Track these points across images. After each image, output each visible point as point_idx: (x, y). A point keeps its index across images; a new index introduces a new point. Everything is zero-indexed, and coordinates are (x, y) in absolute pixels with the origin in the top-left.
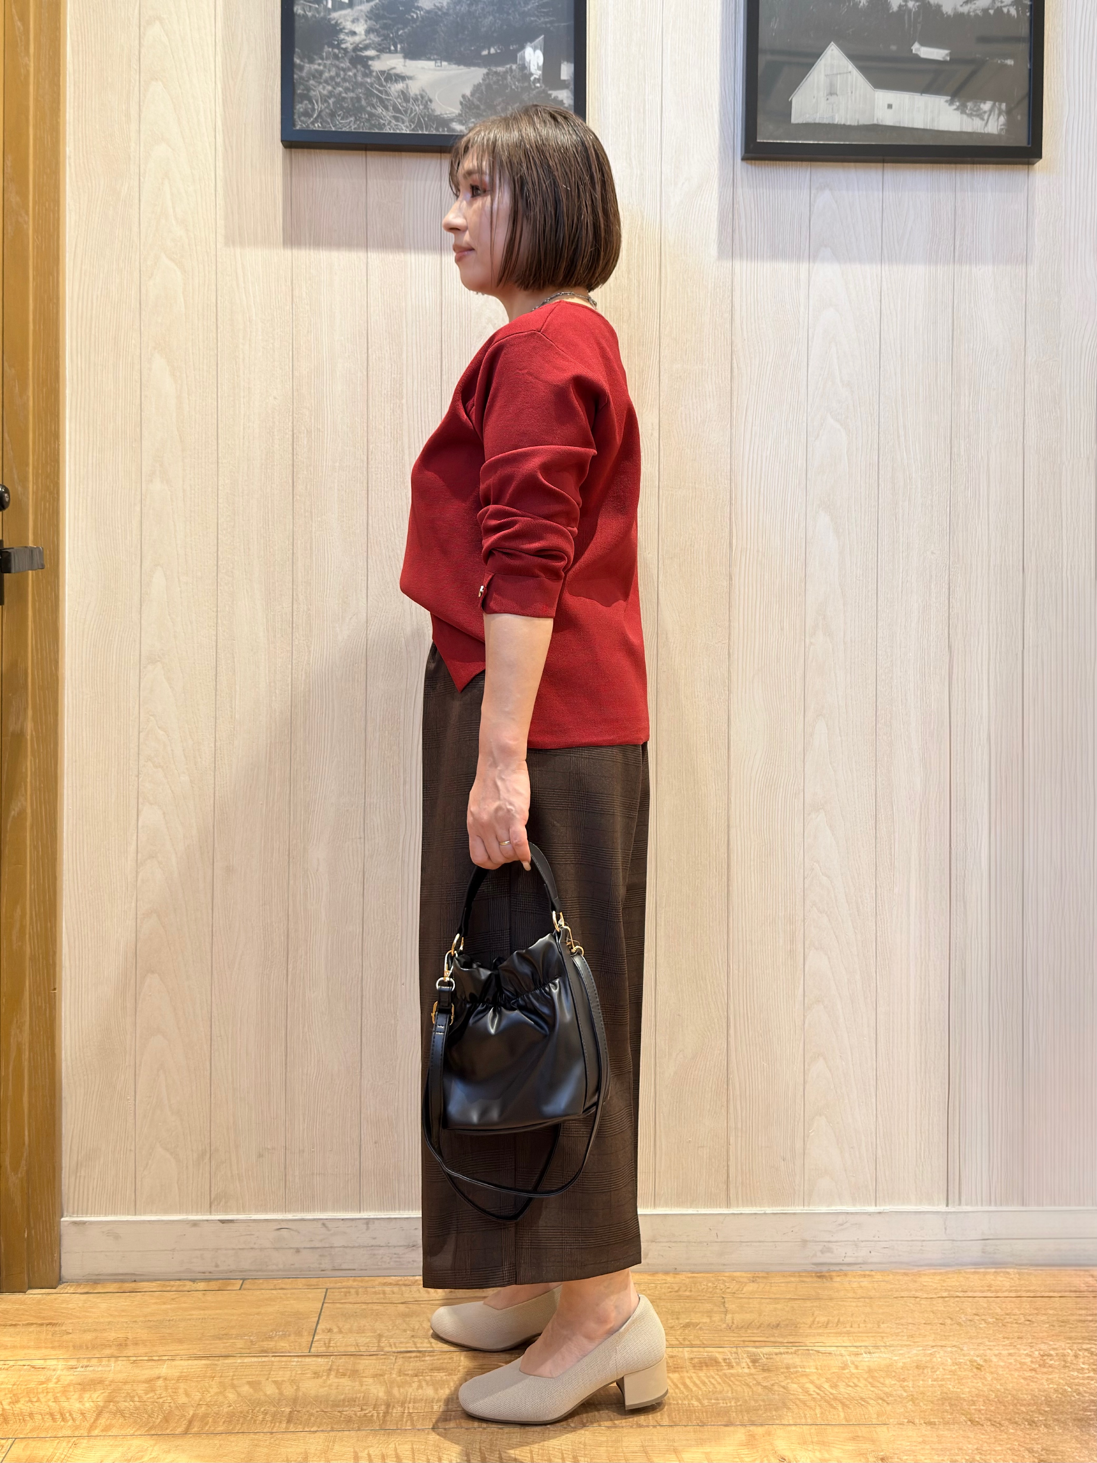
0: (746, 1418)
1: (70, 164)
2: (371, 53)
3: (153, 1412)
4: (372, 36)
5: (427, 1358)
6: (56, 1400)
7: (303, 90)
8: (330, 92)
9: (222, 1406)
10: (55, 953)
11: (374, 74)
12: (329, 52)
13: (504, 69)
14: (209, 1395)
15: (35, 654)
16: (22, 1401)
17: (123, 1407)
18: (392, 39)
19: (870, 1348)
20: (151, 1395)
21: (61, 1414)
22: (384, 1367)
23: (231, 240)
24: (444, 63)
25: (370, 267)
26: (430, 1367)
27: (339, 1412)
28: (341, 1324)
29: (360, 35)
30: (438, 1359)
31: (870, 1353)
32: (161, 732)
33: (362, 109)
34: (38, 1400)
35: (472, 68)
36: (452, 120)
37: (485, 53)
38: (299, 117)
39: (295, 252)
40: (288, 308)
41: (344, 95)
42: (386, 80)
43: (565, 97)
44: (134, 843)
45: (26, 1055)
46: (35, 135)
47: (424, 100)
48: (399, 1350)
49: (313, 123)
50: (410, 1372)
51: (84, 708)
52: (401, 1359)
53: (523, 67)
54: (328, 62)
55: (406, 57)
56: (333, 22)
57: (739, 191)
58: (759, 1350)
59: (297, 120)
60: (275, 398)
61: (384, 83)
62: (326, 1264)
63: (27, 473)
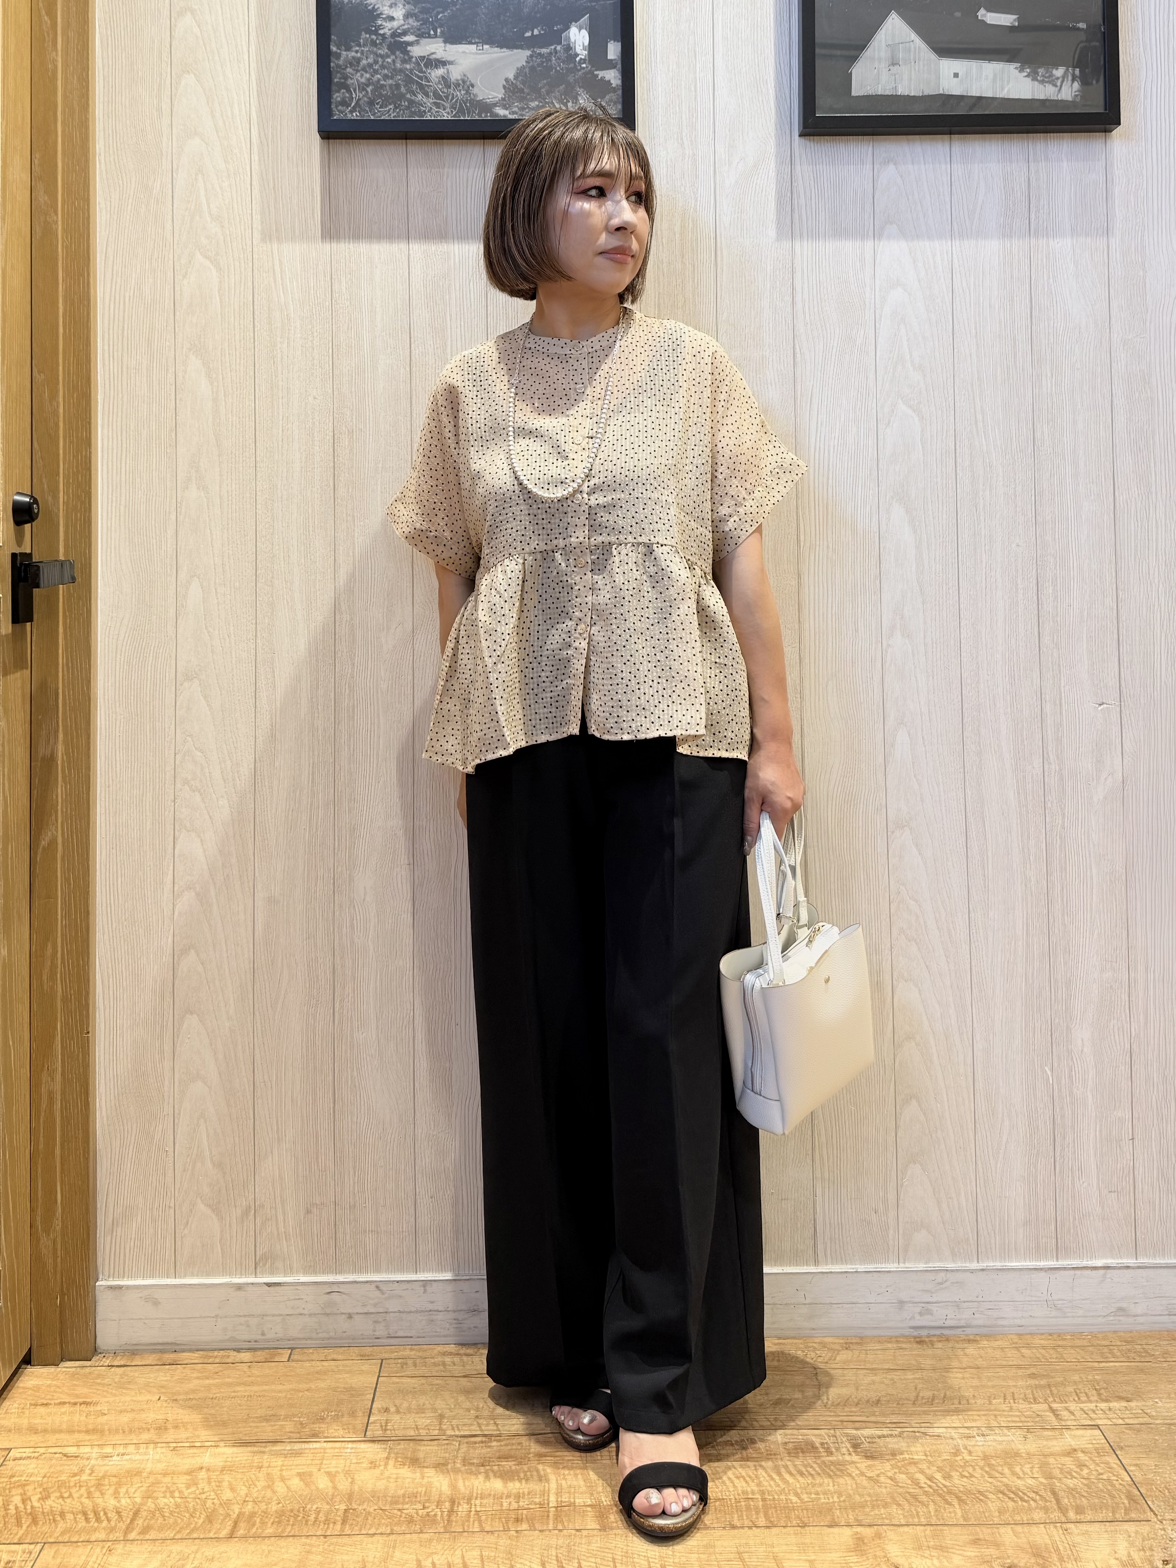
0: (851, 1517)
1: (100, 163)
2: (409, 38)
3: (195, 1510)
4: (411, 21)
5: (494, 1444)
6: (89, 1495)
7: (340, 78)
8: (369, 80)
9: (270, 1503)
10: (88, 993)
11: (414, 59)
12: (366, 40)
13: (548, 51)
14: (256, 1489)
15: (66, 673)
16: (52, 1498)
17: (161, 1506)
18: (432, 23)
19: (983, 1429)
20: (193, 1489)
21: (95, 1514)
22: (447, 1455)
23: (267, 236)
24: (486, 47)
25: (411, 259)
26: (498, 1454)
27: (399, 1510)
28: (397, 1402)
29: (399, 20)
30: (506, 1445)
31: (983, 1435)
32: (199, 754)
33: (402, 96)
34: (71, 1496)
35: (515, 51)
36: (495, 105)
37: (528, 34)
38: (337, 107)
39: (334, 245)
40: (327, 304)
41: (382, 82)
42: (426, 66)
43: (613, 76)
44: (171, 872)
45: (58, 1106)
46: (63, 131)
47: (465, 84)
48: (462, 1433)
49: (351, 112)
50: (475, 1461)
51: (117, 730)
52: (465, 1445)
53: (568, 48)
54: (366, 49)
55: (445, 42)
56: (370, 8)
57: (798, 168)
58: (859, 1432)
59: (334, 109)
60: (315, 398)
61: (424, 69)
62: (381, 1331)
63: (58, 482)
